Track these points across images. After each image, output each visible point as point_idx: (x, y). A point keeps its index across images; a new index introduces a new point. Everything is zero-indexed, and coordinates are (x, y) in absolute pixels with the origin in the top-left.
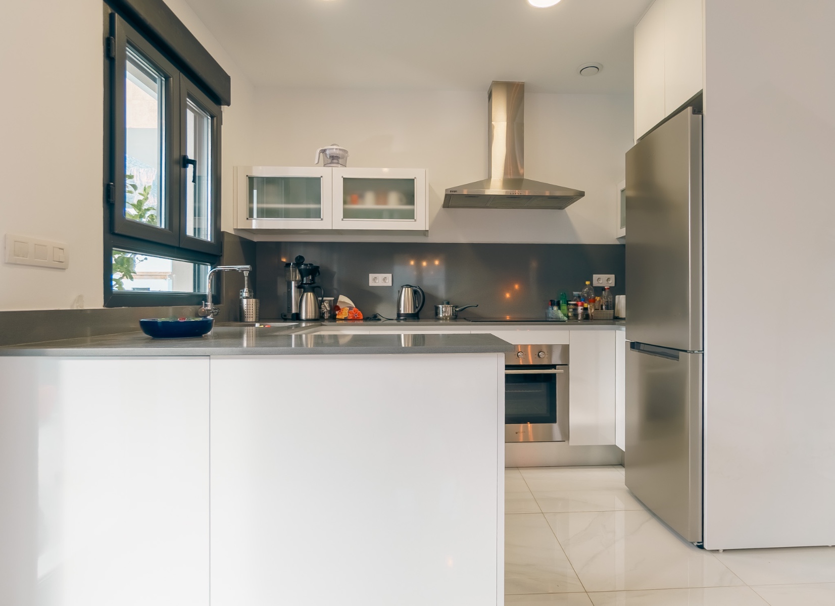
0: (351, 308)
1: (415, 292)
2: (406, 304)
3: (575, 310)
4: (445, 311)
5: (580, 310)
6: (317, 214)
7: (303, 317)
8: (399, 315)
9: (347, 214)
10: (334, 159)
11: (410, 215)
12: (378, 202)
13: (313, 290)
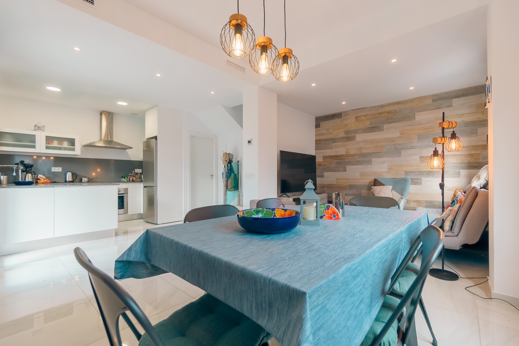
0: (44, 179)
1: (73, 174)
2: (69, 177)
3: (130, 179)
4: (85, 180)
5: (131, 179)
6: (34, 147)
8: (66, 181)
9: (47, 148)
10: (38, 128)
11: (73, 150)
12: (59, 144)
13: (31, 173)
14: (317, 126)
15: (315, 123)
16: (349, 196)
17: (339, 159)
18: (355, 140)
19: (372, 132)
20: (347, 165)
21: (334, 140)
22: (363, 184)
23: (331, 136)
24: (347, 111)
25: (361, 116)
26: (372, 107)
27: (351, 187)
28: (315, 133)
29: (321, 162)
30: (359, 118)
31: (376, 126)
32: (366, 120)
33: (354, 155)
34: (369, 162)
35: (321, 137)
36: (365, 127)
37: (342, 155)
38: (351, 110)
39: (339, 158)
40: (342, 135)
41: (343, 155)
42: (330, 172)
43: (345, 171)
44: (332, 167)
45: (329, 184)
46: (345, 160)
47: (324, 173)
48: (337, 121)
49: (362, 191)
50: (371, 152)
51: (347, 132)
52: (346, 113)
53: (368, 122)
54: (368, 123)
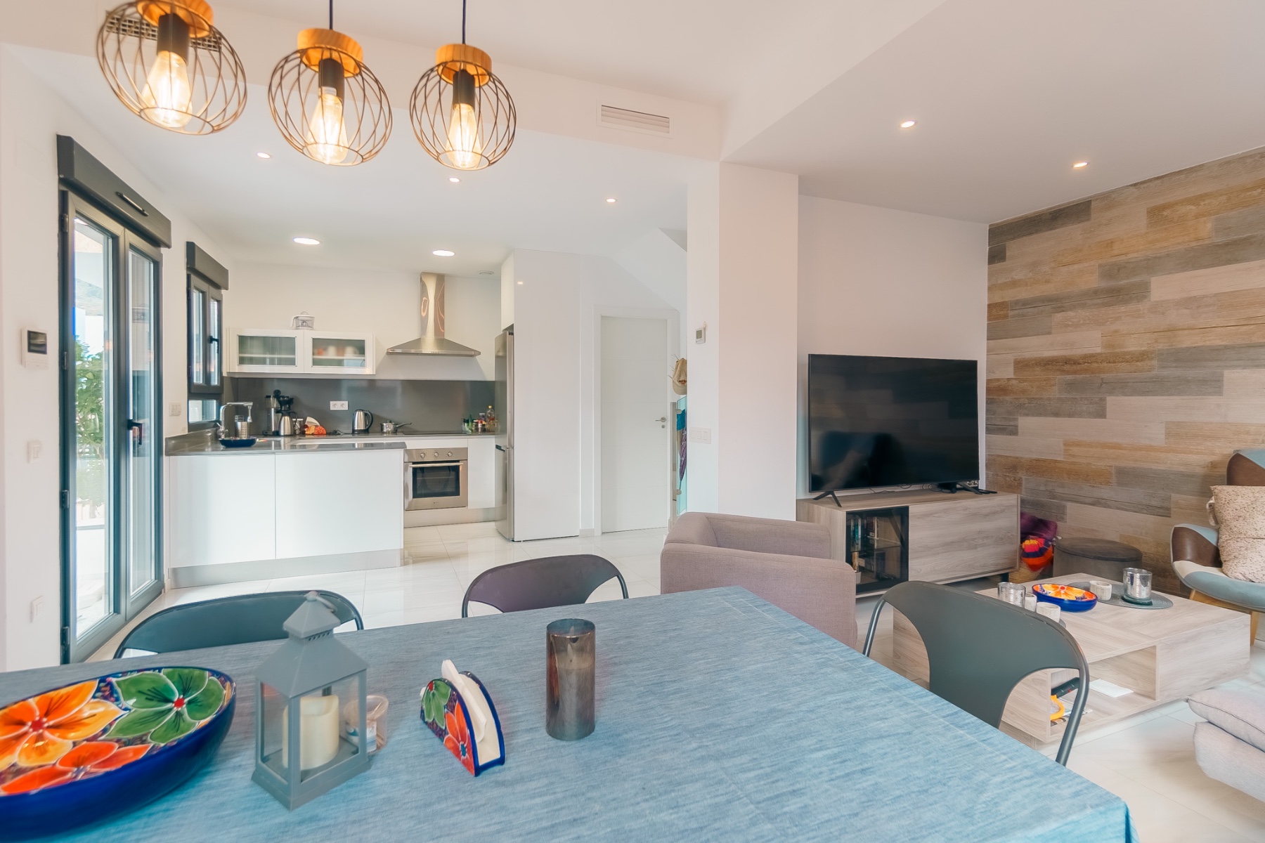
0: (316, 426)
1: (366, 415)
2: (359, 421)
3: (477, 426)
4: (388, 427)
5: (480, 425)
6: (292, 362)
7: (282, 433)
8: (354, 431)
9: (316, 363)
10: (304, 323)
11: (362, 364)
12: (338, 354)
13: (289, 415)
14: (996, 256)
15: (988, 248)
16: (1118, 508)
17: (1075, 372)
18: (1145, 297)
19: (1229, 262)
20: (1111, 393)
21: (1057, 303)
22: (1182, 469)
23: (1048, 289)
24: (1113, 192)
25: (1176, 203)
26: (1227, 162)
27: (1126, 476)
28: (989, 280)
29: (1009, 380)
30: (1165, 213)
31: (1245, 236)
32: (1197, 217)
33: (1143, 356)
34: (1213, 385)
35: (1010, 295)
36: (1194, 244)
37: (1089, 358)
38: (1131, 185)
39: (1079, 367)
40: (1093, 281)
41: (1092, 356)
42: (1040, 415)
43: (1101, 414)
44: (1049, 399)
45: (1038, 460)
46: (1102, 376)
47: (1016, 420)
48: (1071, 234)
49: (1175, 497)
50: (1218, 342)
51: (1110, 272)
52: (1109, 199)
53: (1209, 225)
54: (1206, 229)
